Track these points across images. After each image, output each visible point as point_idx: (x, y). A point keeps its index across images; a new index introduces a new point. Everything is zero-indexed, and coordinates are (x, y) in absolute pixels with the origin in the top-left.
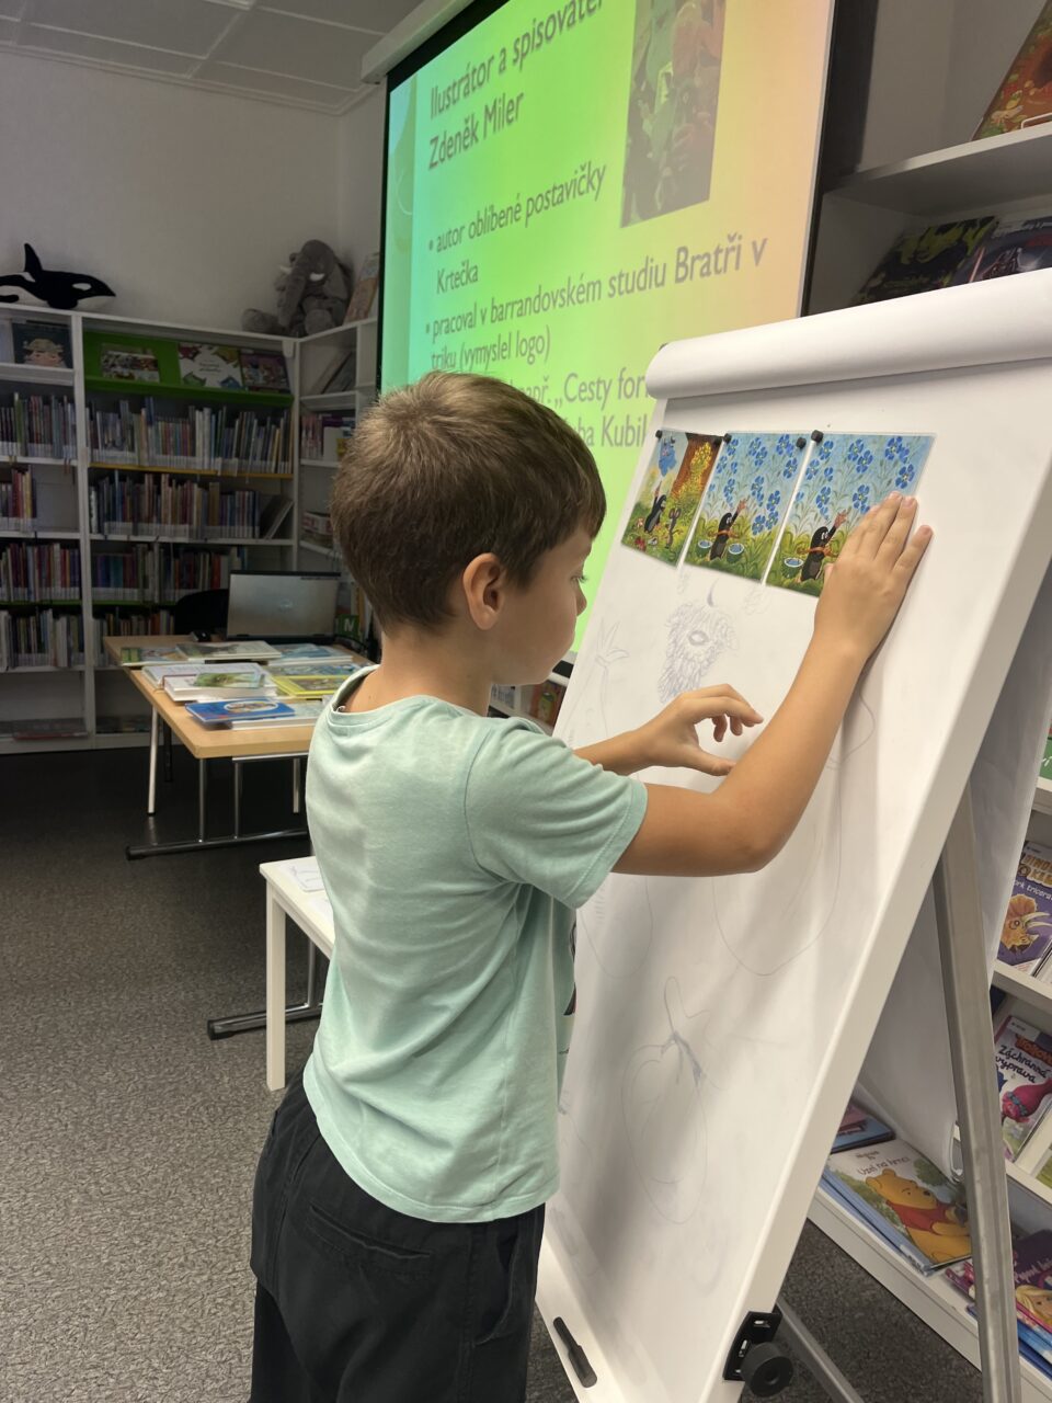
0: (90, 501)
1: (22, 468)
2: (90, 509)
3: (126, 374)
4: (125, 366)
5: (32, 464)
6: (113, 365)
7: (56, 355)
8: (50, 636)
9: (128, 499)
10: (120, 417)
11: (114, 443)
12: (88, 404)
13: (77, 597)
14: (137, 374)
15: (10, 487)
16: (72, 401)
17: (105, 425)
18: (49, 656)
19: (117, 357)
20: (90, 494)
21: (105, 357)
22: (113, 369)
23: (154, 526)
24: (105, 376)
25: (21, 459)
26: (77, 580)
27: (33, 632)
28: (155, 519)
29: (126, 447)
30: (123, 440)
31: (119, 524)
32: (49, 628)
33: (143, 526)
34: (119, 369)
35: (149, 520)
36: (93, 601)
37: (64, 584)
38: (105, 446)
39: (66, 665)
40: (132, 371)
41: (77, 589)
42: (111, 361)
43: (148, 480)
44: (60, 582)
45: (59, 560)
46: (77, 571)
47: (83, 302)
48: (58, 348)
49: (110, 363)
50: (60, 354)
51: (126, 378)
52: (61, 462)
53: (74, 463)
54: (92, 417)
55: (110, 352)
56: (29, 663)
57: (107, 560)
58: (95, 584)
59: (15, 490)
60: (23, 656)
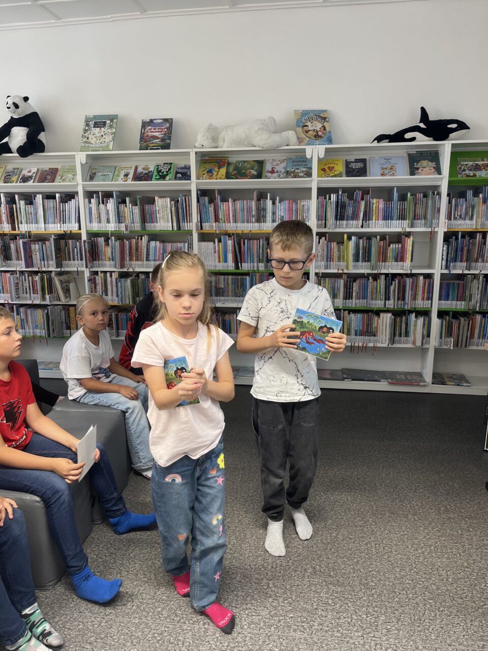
0: (443, 250)
1: (408, 235)
2: (443, 255)
3: (472, 174)
4: (471, 170)
5: (413, 232)
6: (464, 170)
7: (432, 168)
8: (412, 328)
9: (465, 249)
10: (466, 200)
11: (460, 216)
12: (448, 195)
13: (429, 306)
14: (478, 173)
15: (400, 246)
16: (439, 194)
17: (456, 206)
18: (411, 338)
19: (467, 165)
20: (443, 247)
21: (459, 166)
22: (464, 172)
23: (480, 264)
24: (460, 177)
25: (408, 230)
26: (430, 296)
27: (404, 326)
28: (480, 260)
29: (467, 218)
30: (467, 213)
31: (458, 264)
32: (412, 323)
33: (473, 264)
34: (467, 172)
35: (477, 261)
36: (438, 308)
37: (423, 299)
38: (455, 218)
39: (420, 345)
40: (475, 172)
41: (430, 301)
42: (463, 167)
43: (479, 236)
44: (421, 298)
45: (422, 285)
46: (431, 291)
47: (452, 135)
48: (433, 164)
49: (462, 169)
50: (434, 168)
51: (472, 176)
52: (430, 230)
53: (436, 230)
54: (450, 202)
55: (462, 163)
56: (400, 342)
57: (448, 285)
58: (440, 299)
59: (403, 248)
60: (397, 338)
